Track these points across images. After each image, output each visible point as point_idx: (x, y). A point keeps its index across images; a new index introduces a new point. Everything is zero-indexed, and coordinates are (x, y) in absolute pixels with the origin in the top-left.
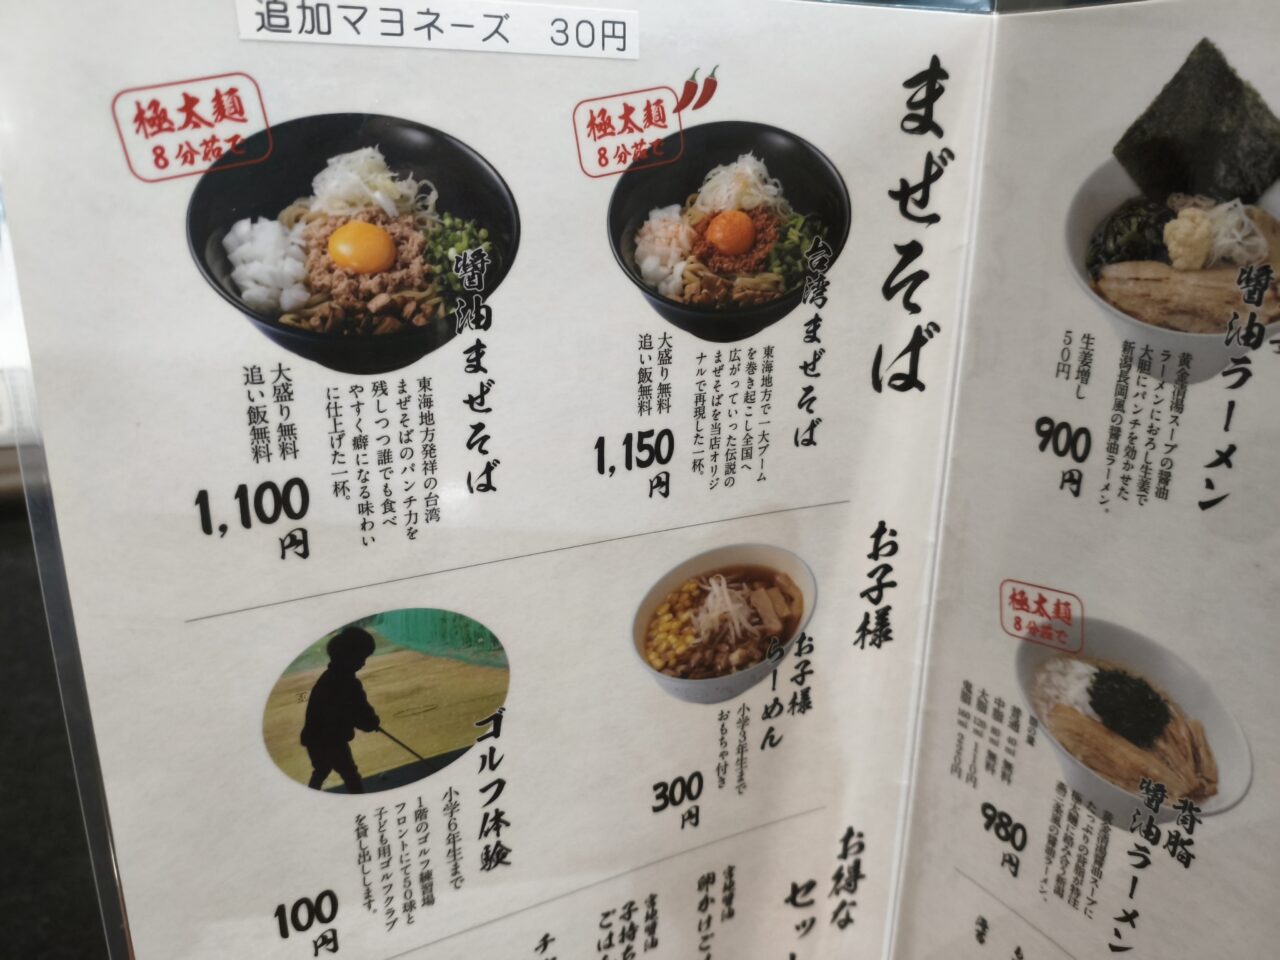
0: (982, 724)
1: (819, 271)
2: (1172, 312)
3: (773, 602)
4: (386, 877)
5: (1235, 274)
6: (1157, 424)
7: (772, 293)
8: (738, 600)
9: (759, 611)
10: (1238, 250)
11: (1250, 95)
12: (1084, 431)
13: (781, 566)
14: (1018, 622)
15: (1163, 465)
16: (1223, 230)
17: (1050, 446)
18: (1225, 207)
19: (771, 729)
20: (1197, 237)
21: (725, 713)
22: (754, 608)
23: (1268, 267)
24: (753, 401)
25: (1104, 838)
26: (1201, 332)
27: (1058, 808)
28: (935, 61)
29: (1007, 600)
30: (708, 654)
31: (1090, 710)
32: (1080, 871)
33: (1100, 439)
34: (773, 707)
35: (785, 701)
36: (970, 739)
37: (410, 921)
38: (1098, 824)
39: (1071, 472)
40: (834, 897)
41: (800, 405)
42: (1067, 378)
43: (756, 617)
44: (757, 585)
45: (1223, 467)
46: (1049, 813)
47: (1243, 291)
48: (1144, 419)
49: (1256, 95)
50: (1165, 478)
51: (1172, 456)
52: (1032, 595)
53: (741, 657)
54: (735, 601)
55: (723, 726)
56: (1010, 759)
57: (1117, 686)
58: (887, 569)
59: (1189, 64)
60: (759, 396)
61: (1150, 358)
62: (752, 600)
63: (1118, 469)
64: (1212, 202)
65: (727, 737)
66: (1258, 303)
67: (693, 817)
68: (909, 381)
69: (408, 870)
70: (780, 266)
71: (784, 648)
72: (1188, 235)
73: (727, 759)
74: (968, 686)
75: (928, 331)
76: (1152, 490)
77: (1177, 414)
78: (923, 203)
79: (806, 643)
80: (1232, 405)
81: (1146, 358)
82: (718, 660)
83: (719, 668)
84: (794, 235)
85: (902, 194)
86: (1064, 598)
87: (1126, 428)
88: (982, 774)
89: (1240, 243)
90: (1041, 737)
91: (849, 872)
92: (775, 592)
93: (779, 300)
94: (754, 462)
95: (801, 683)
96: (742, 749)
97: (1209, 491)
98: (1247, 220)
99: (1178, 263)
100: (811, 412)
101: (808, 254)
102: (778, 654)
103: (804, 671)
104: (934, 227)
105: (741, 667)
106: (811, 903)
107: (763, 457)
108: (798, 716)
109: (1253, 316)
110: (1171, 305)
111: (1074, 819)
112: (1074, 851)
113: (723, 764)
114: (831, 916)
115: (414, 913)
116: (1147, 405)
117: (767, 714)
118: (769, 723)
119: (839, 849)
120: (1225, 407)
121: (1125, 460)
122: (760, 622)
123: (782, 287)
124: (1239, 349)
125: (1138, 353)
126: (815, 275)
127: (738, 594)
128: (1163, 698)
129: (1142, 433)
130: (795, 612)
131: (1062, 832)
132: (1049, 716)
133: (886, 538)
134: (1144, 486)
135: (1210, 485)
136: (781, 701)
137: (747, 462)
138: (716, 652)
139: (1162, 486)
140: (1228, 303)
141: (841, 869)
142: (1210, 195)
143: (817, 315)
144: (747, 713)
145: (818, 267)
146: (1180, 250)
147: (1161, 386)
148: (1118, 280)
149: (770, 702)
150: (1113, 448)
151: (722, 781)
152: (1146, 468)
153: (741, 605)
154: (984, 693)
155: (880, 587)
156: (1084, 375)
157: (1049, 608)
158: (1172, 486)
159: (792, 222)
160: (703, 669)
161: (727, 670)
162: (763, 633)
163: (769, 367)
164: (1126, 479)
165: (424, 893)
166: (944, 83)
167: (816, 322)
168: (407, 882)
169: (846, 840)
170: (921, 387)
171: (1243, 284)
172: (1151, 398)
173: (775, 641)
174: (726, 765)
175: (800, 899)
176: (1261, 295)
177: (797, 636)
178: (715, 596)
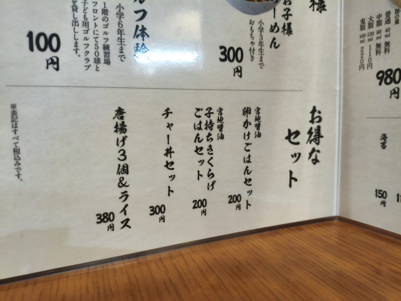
4: (86, 39)
19: (274, 39)
21: (252, 21)
34: (275, 27)
35: (280, 25)
37: (97, 69)
40: (309, 144)
55: (252, 27)
67: (239, 72)
69: (97, 40)
73: (254, 46)
91: (315, 132)
95: (287, 19)
96: (261, 44)
103: (288, 13)
106: (299, 143)
108: (287, 36)
113: (252, 48)
114: (308, 155)
115: (99, 66)
117: (272, 30)
118: (273, 35)
119: (310, 116)
136: (278, 25)
141: (311, 129)
144: (262, 26)
149: (273, 24)
151: (252, 57)
165: (105, 56)
168: (97, 47)
174: (254, 50)
175: (292, 139)
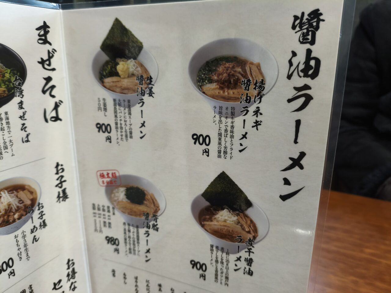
0: (100, 214)
1: (19, 87)
2: (123, 89)
3: (26, 195)
5: (135, 78)
6: (126, 119)
7: (3, 94)
8: (13, 197)
9: (22, 199)
10: (135, 72)
11: (129, 32)
12: (108, 125)
13: (26, 183)
14: (103, 182)
15: (130, 130)
16: (130, 67)
17: (101, 131)
18: (129, 61)
19: (35, 236)
20: (125, 69)
21: (17, 235)
22: (20, 198)
23: (142, 75)
24: (4, 130)
25: (138, 233)
26: (131, 94)
27: (125, 230)
28: (45, 23)
29: (99, 177)
30: (6, 217)
31: (127, 200)
32: (134, 244)
33: (113, 126)
34: (34, 229)
35: (38, 225)
36: (98, 220)
38: (135, 230)
39: (108, 137)
40: (69, 282)
41: (22, 130)
42: (101, 111)
43: (21, 201)
44: (19, 190)
45: (143, 127)
46: (123, 232)
47: (138, 82)
48: (123, 119)
49: (131, 32)
50: (131, 133)
51: (131, 127)
52: (105, 173)
53: (18, 215)
54: (12, 197)
55: (17, 240)
56: (110, 221)
57: (132, 191)
58: (62, 177)
59: (114, 25)
60: (6, 128)
61: (121, 102)
62: (18, 196)
63: (119, 133)
64: (126, 60)
65: (19, 243)
66: (142, 85)
67: (12, 273)
68: (57, 119)
70: (4, 85)
71: (33, 209)
72: (123, 69)
73: (21, 250)
74: (94, 205)
75: (59, 103)
76: (129, 137)
77: (130, 116)
78: (49, 65)
79: (40, 205)
80: (142, 111)
81: (120, 103)
82: (10, 218)
83: (11, 221)
84: (7, 75)
85: (42, 62)
86: (114, 172)
87: (119, 122)
88: (104, 229)
89: (135, 70)
90: (116, 212)
91: (72, 273)
92: (26, 191)
93: (6, 96)
94: (9, 150)
95: (42, 219)
96: (25, 246)
97: (142, 134)
98: (135, 64)
99: (122, 76)
100: (26, 131)
101: (14, 81)
102: (32, 211)
103: (42, 215)
104: (54, 72)
105: (19, 219)
106: (61, 286)
107: (12, 148)
108: (43, 229)
109: (142, 88)
110: (123, 88)
111: (129, 231)
112: (132, 240)
113: (19, 252)
114: (69, 289)
116: (122, 115)
117: (32, 232)
118: (33, 234)
119: (66, 267)
120: (140, 112)
121: (120, 130)
122: (23, 202)
123: (7, 92)
124: (140, 97)
125: (117, 102)
126: (18, 88)
127: (13, 195)
128: (143, 190)
129: (123, 122)
130: (35, 196)
131: (127, 236)
132: (117, 205)
133: (60, 167)
134: (126, 136)
135: (141, 132)
136: (36, 226)
137: (6, 150)
138: (9, 216)
139: (131, 135)
140: (136, 85)
141: (69, 272)
142: (125, 58)
143: (21, 101)
144: (25, 233)
145: (18, 85)
146: (122, 73)
147: (125, 109)
148: (108, 82)
149: (32, 228)
150: (117, 128)
151: (21, 258)
152: (126, 131)
153: (14, 198)
154: (99, 205)
155: (61, 183)
156: (105, 109)
157: (110, 175)
158: (133, 135)
159: (6, 71)
160: (5, 223)
161: (14, 221)
162: (25, 206)
163: (7, 119)
164: (122, 135)
166: (49, 29)
167: (21, 103)
169: (68, 263)
170: (61, 120)
171: (138, 80)
172: (123, 113)
173: (30, 207)
174: (21, 252)
175: (57, 287)
176: (142, 83)
177: (37, 204)
178: (4, 197)
